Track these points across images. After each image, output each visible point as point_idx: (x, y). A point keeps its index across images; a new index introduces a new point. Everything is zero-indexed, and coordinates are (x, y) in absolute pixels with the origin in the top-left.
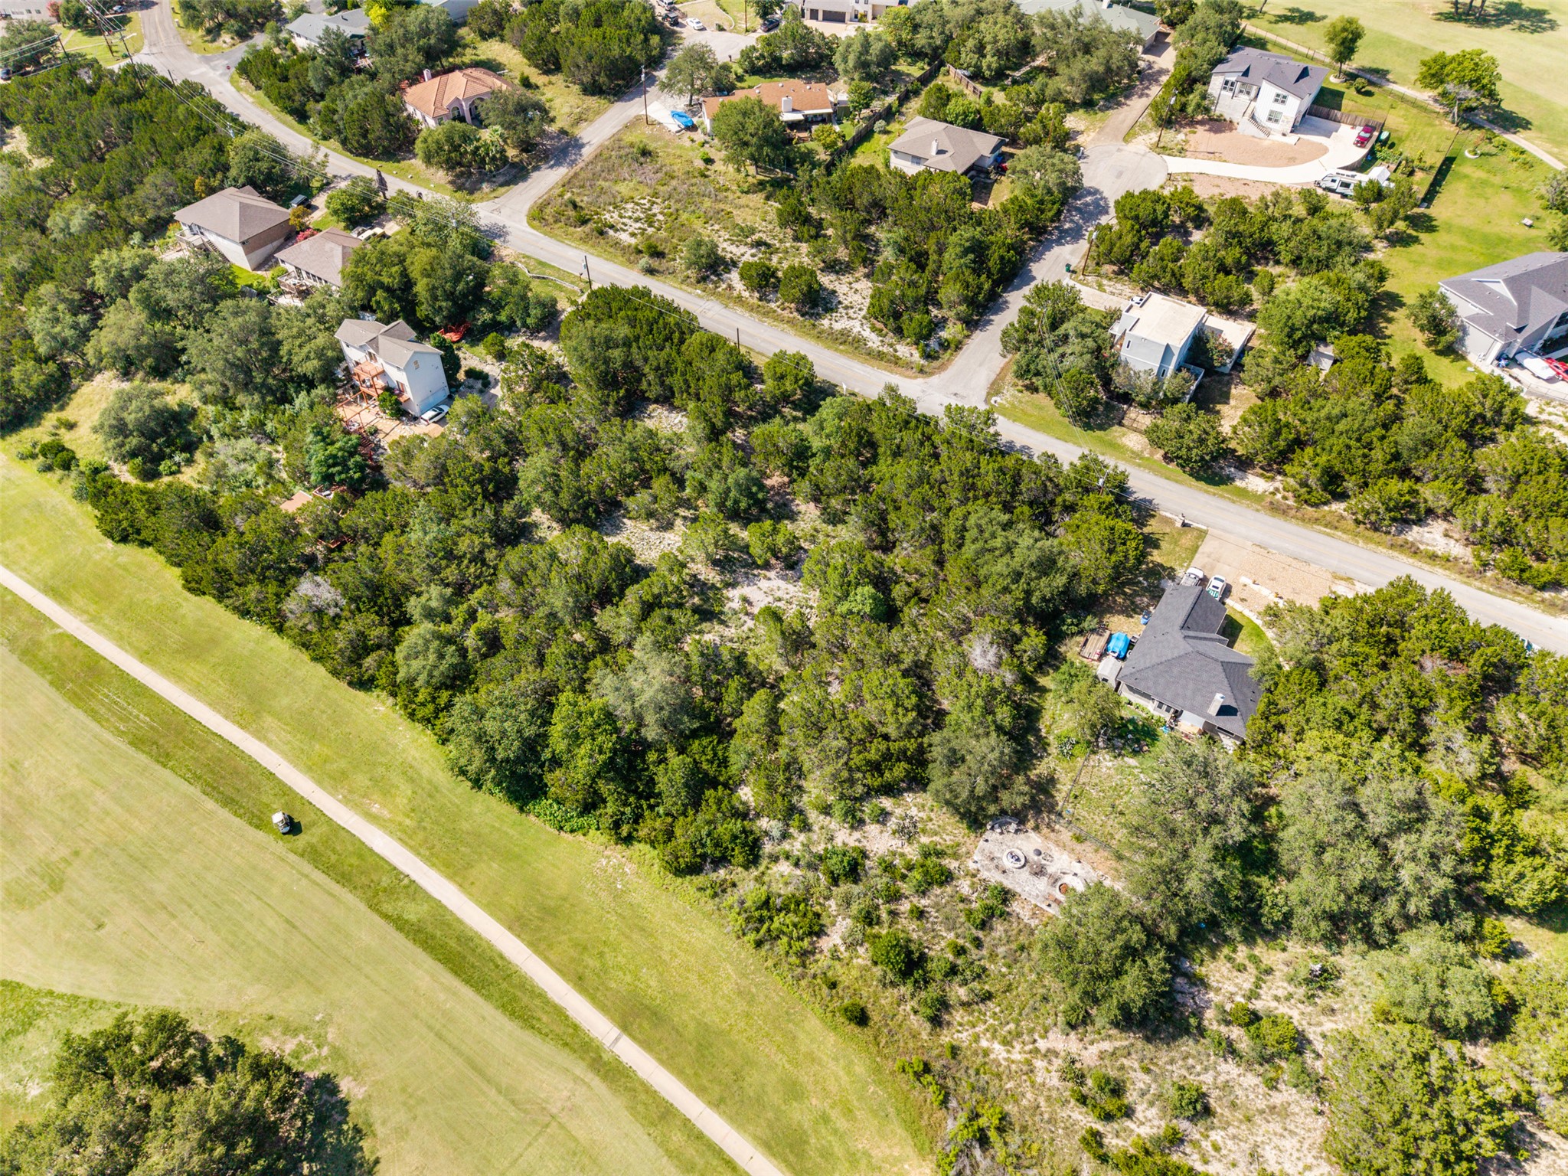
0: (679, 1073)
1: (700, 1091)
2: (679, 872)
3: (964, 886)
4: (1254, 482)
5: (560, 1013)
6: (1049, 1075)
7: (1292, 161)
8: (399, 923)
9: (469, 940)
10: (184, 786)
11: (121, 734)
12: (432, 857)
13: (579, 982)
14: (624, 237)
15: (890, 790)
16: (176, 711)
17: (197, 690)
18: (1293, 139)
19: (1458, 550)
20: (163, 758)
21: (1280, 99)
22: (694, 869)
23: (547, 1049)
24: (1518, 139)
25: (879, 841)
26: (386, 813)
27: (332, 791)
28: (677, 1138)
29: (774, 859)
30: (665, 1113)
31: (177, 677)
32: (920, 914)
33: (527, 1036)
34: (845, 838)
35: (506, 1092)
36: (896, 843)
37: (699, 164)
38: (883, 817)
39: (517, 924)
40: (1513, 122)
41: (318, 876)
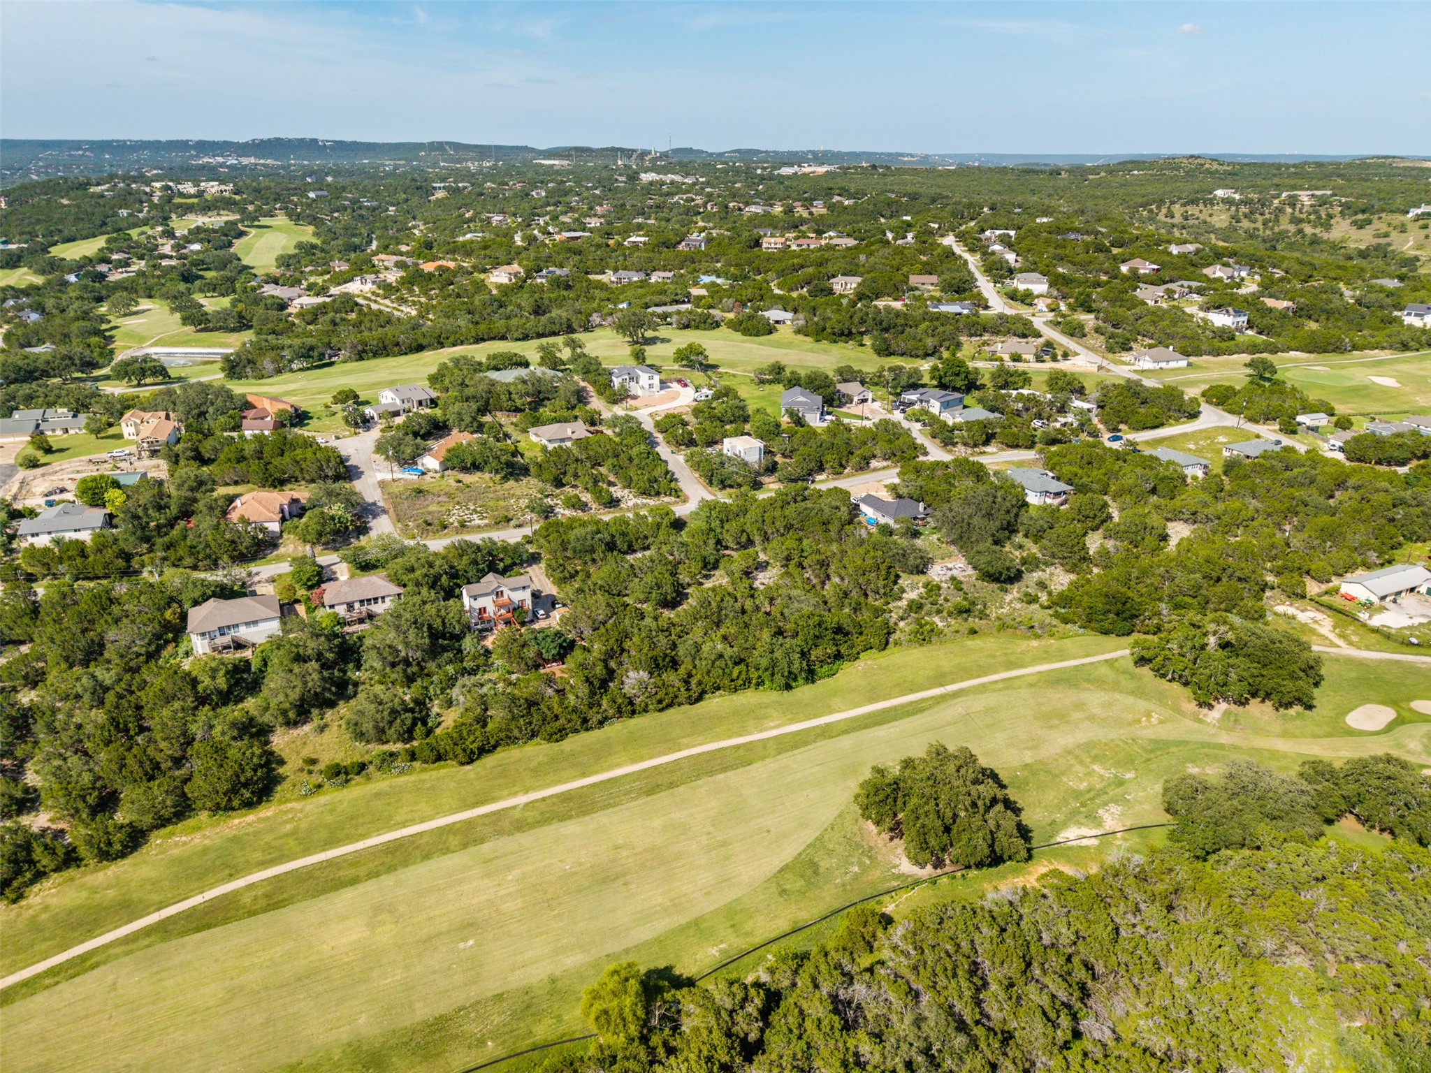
0: (968, 679)
1: (978, 677)
2: (884, 649)
3: (944, 585)
4: (819, 478)
5: (922, 700)
6: (1018, 606)
7: (674, 398)
8: (846, 732)
9: (869, 715)
10: (700, 782)
11: (637, 798)
12: (815, 716)
13: (912, 691)
14: (477, 522)
15: (895, 583)
16: (645, 770)
17: (634, 761)
18: (663, 392)
19: (885, 463)
20: (672, 785)
21: (651, 378)
22: (887, 643)
23: (937, 708)
24: (720, 370)
25: (912, 595)
26: (777, 722)
27: (751, 733)
28: (994, 686)
29: (896, 624)
30: (983, 685)
31: (619, 765)
32: (946, 600)
33: (927, 713)
34: (904, 603)
35: (949, 724)
36: (916, 592)
37: (455, 484)
38: (903, 591)
39: (872, 700)
40: (715, 367)
41: (796, 752)
